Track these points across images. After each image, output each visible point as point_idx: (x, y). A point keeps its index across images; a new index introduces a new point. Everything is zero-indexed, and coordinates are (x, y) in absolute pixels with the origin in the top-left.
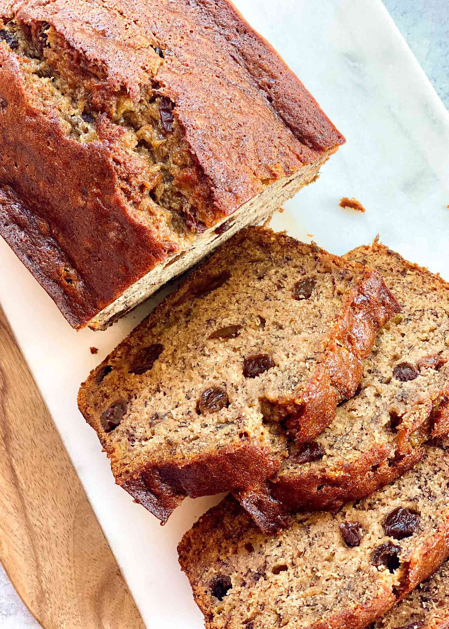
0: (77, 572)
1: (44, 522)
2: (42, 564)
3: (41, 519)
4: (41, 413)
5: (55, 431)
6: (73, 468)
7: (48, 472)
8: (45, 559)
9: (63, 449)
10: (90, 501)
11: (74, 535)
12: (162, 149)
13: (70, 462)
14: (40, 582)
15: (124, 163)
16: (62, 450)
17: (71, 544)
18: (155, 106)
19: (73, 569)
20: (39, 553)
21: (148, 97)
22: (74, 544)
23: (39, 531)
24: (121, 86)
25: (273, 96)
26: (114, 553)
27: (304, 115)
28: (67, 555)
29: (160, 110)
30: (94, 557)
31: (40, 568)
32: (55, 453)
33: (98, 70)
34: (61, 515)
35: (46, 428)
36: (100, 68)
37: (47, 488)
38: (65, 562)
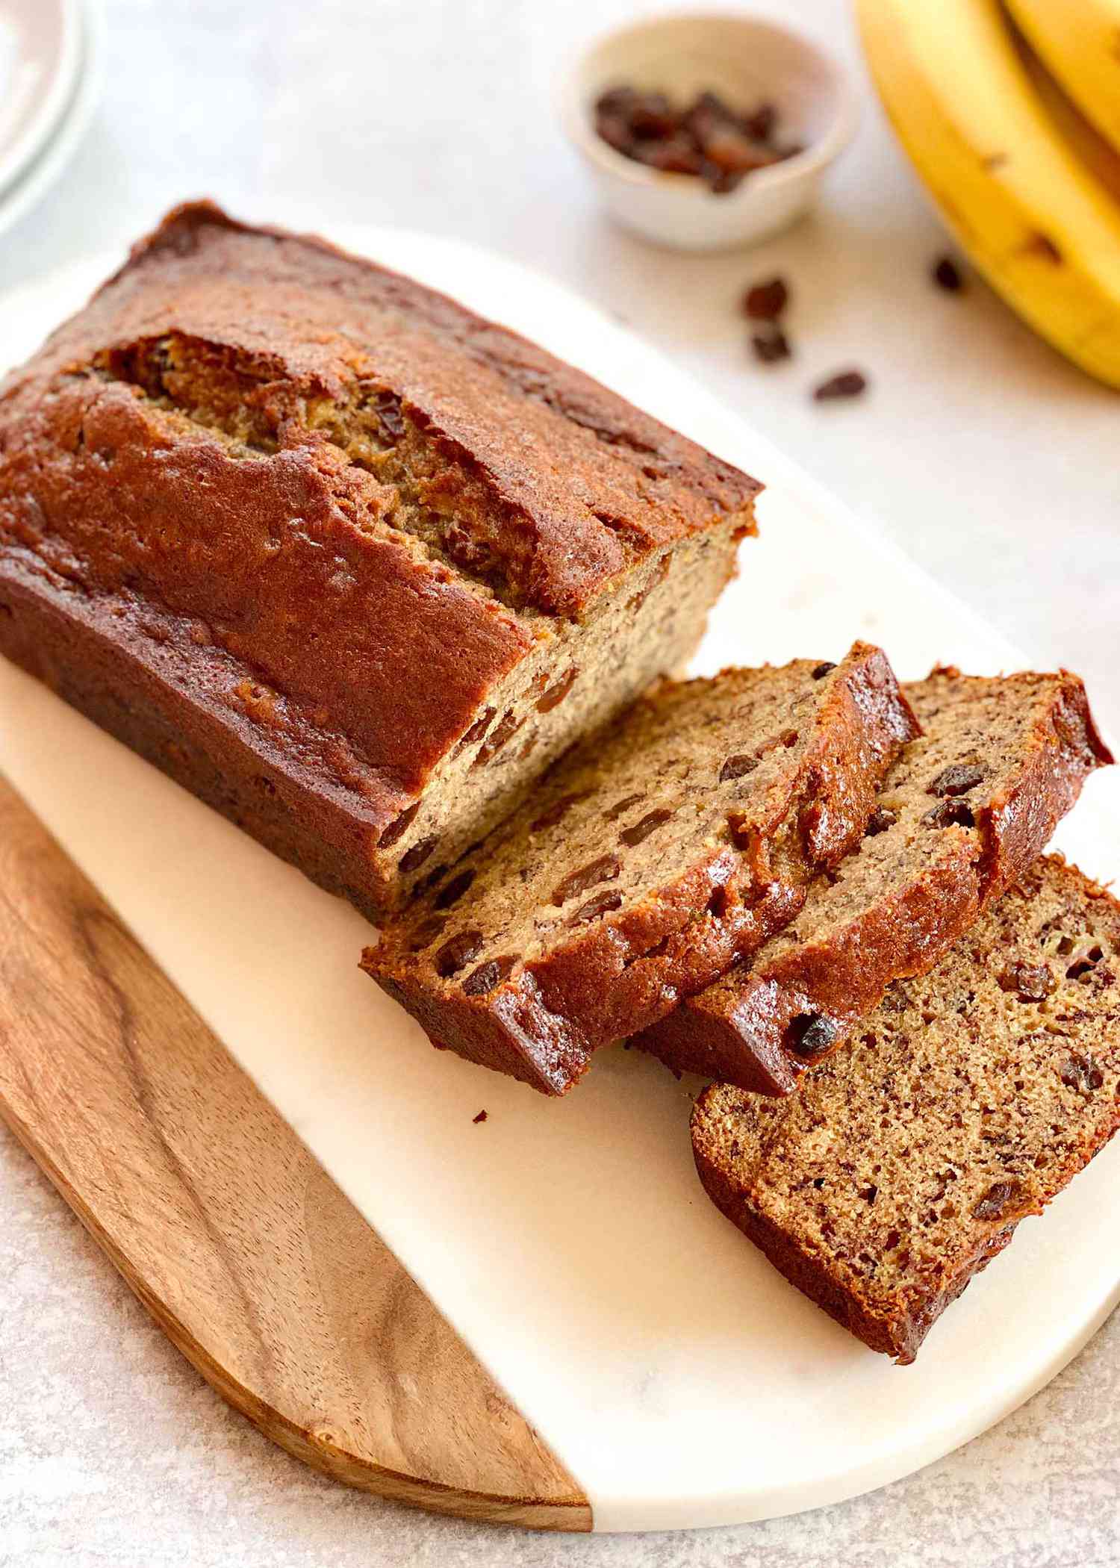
0: (328, 1300)
1: (245, 1225)
2: (256, 1299)
3: (238, 1222)
4: (205, 1045)
5: (240, 1071)
6: (287, 1127)
7: (239, 1141)
8: (260, 1290)
9: (260, 1096)
10: (330, 1173)
11: (310, 1238)
12: (393, 464)
13: (277, 1115)
14: (257, 1334)
15: (338, 474)
16: (259, 1098)
17: (308, 1254)
18: (367, 409)
19: (320, 1297)
20: (246, 1282)
21: (355, 401)
22: (314, 1253)
23: (237, 1242)
24: (311, 381)
25: (552, 396)
26: (398, 1254)
27: (608, 411)
28: (302, 1276)
29: (377, 412)
30: (358, 1268)
31: (252, 1307)
32: (247, 1107)
33: (268, 370)
34: (278, 1208)
35: (218, 1066)
36: (271, 365)
37: (240, 1168)
38: (301, 1289)
